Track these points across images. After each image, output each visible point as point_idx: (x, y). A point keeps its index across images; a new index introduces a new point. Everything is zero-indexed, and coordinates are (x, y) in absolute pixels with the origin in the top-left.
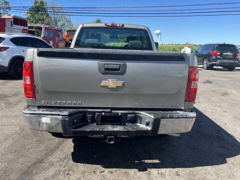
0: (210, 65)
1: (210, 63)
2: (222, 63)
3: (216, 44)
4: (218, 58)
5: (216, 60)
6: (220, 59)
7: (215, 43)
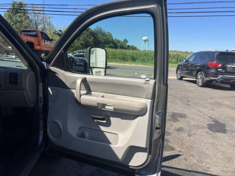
0: (207, 81)
1: (208, 79)
2: (225, 79)
3: (216, 52)
4: (219, 71)
5: (216, 75)
6: (221, 73)
7: (214, 51)
